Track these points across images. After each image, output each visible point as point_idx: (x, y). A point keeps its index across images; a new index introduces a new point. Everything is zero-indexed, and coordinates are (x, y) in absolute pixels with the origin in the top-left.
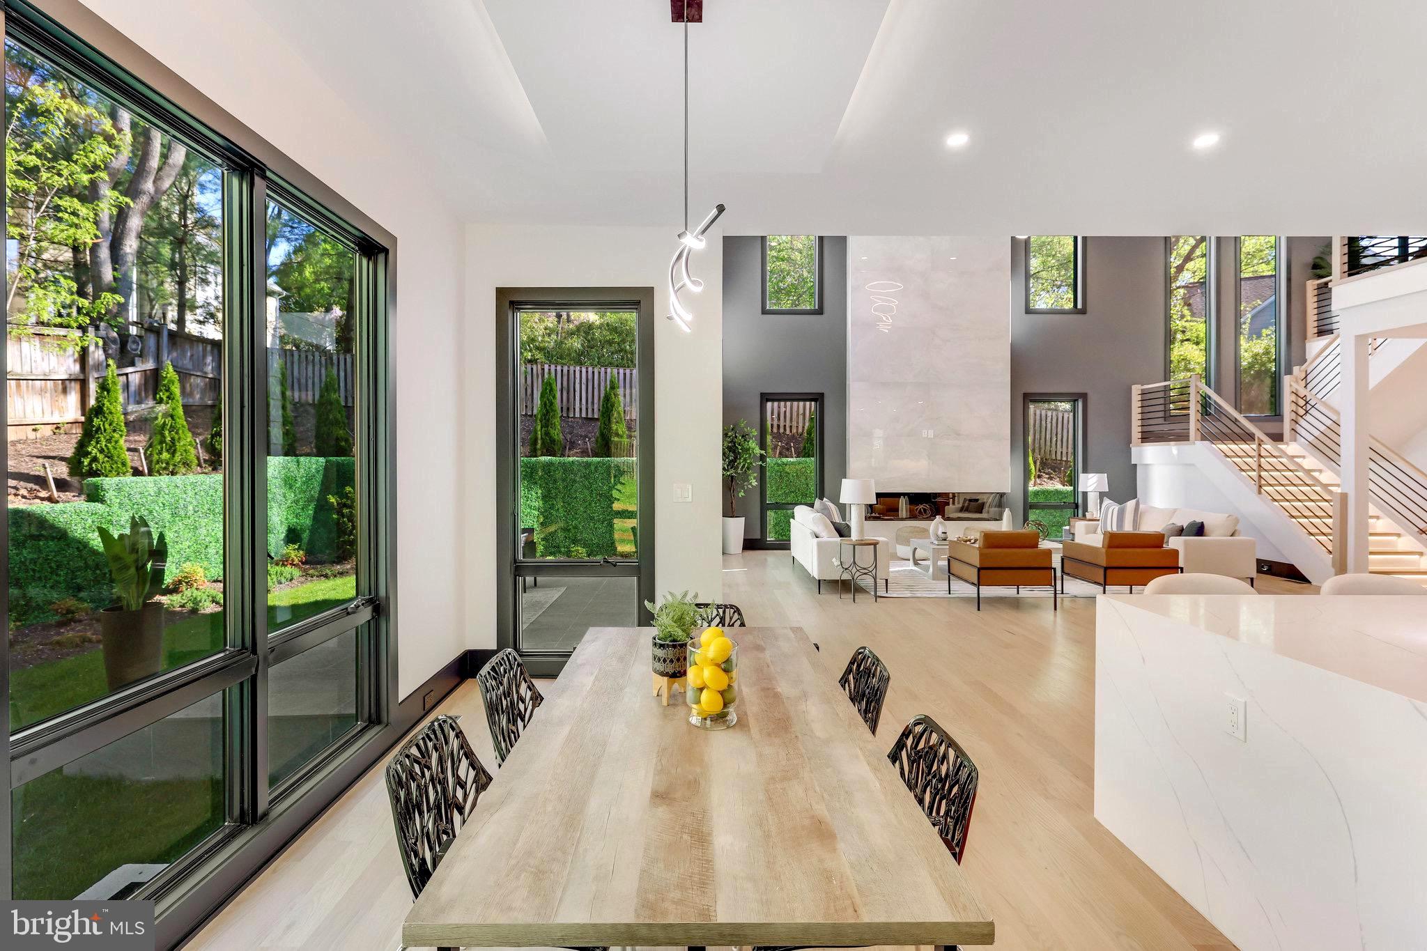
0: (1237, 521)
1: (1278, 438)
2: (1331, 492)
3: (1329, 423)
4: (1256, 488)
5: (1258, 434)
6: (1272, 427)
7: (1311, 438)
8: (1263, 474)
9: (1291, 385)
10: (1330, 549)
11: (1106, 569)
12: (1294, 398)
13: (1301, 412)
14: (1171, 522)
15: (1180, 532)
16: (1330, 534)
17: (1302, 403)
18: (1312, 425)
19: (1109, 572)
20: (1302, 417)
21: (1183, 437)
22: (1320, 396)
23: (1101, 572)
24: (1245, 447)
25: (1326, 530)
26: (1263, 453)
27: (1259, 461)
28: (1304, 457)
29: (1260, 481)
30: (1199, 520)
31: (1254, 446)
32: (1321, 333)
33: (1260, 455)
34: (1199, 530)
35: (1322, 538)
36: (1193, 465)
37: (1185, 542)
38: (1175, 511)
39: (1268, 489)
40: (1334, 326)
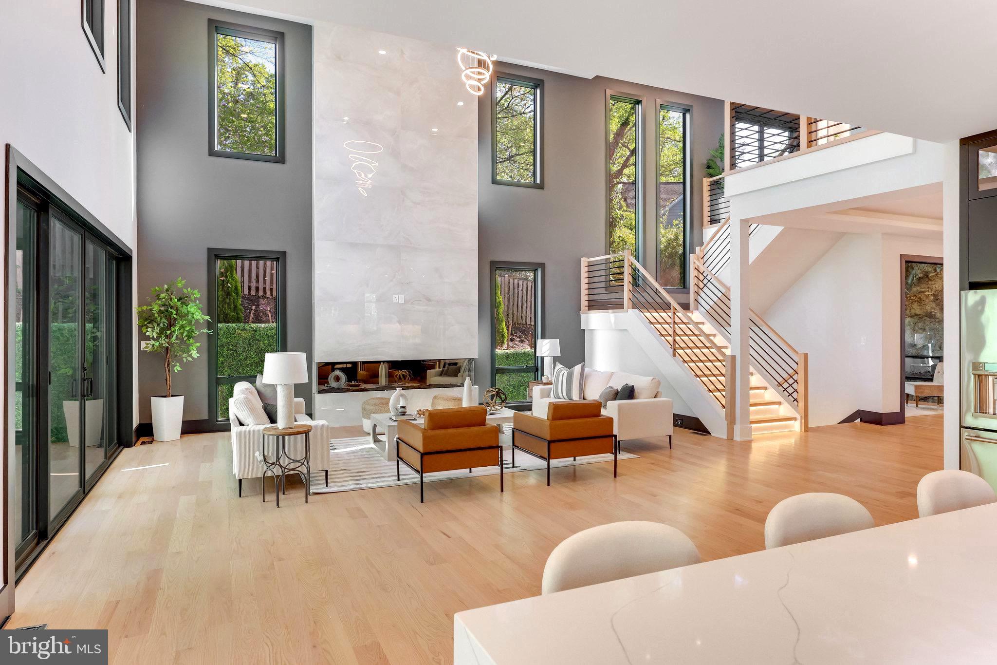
0: (659, 383)
1: (686, 307)
2: (723, 354)
3: (719, 295)
4: (671, 351)
5: (674, 304)
6: (682, 298)
7: (708, 308)
8: (677, 338)
9: (694, 263)
10: (724, 402)
11: (550, 442)
12: (696, 273)
13: (701, 285)
14: (609, 386)
15: (616, 395)
16: (724, 390)
17: (702, 278)
18: (709, 297)
19: (553, 445)
20: (701, 289)
21: (619, 306)
22: (714, 272)
23: (546, 444)
24: (664, 315)
25: (720, 387)
26: (677, 320)
27: (674, 328)
28: (703, 323)
29: (674, 345)
30: (630, 384)
31: (670, 314)
32: (713, 221)
33: (674, 322)
34: (629, 393)
35: (717, 394)
36: (626, 330)
37: (620, 406)
38: (612, 374)
39: (680, 351)
40: (722, 216)
